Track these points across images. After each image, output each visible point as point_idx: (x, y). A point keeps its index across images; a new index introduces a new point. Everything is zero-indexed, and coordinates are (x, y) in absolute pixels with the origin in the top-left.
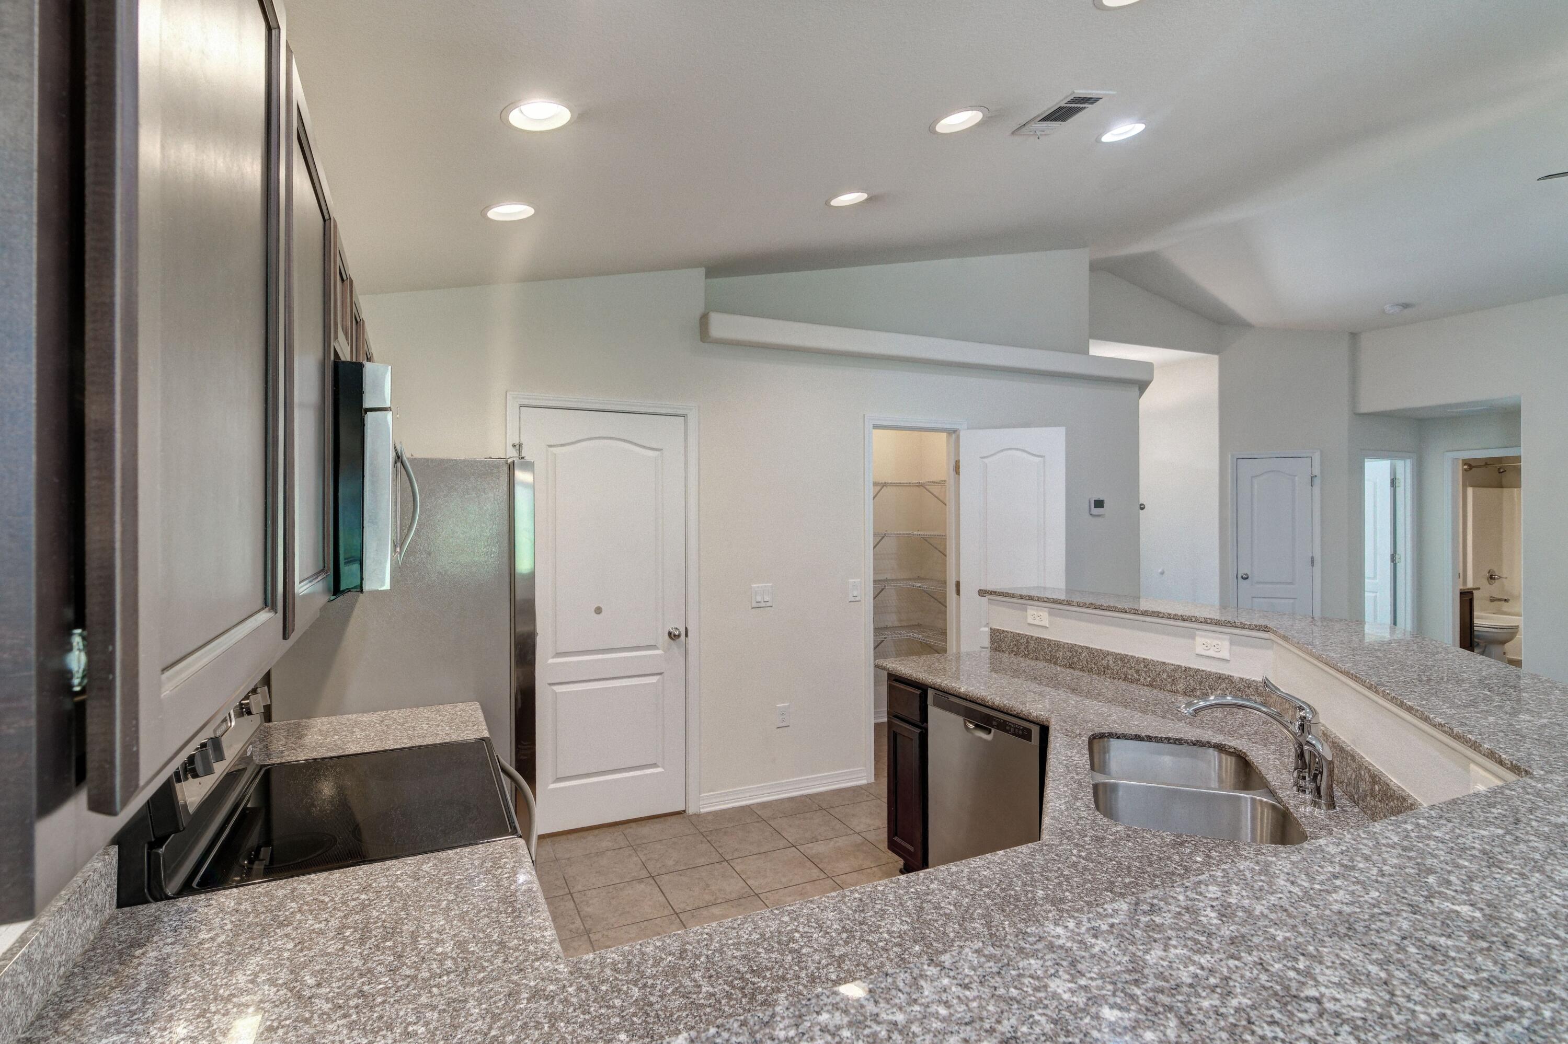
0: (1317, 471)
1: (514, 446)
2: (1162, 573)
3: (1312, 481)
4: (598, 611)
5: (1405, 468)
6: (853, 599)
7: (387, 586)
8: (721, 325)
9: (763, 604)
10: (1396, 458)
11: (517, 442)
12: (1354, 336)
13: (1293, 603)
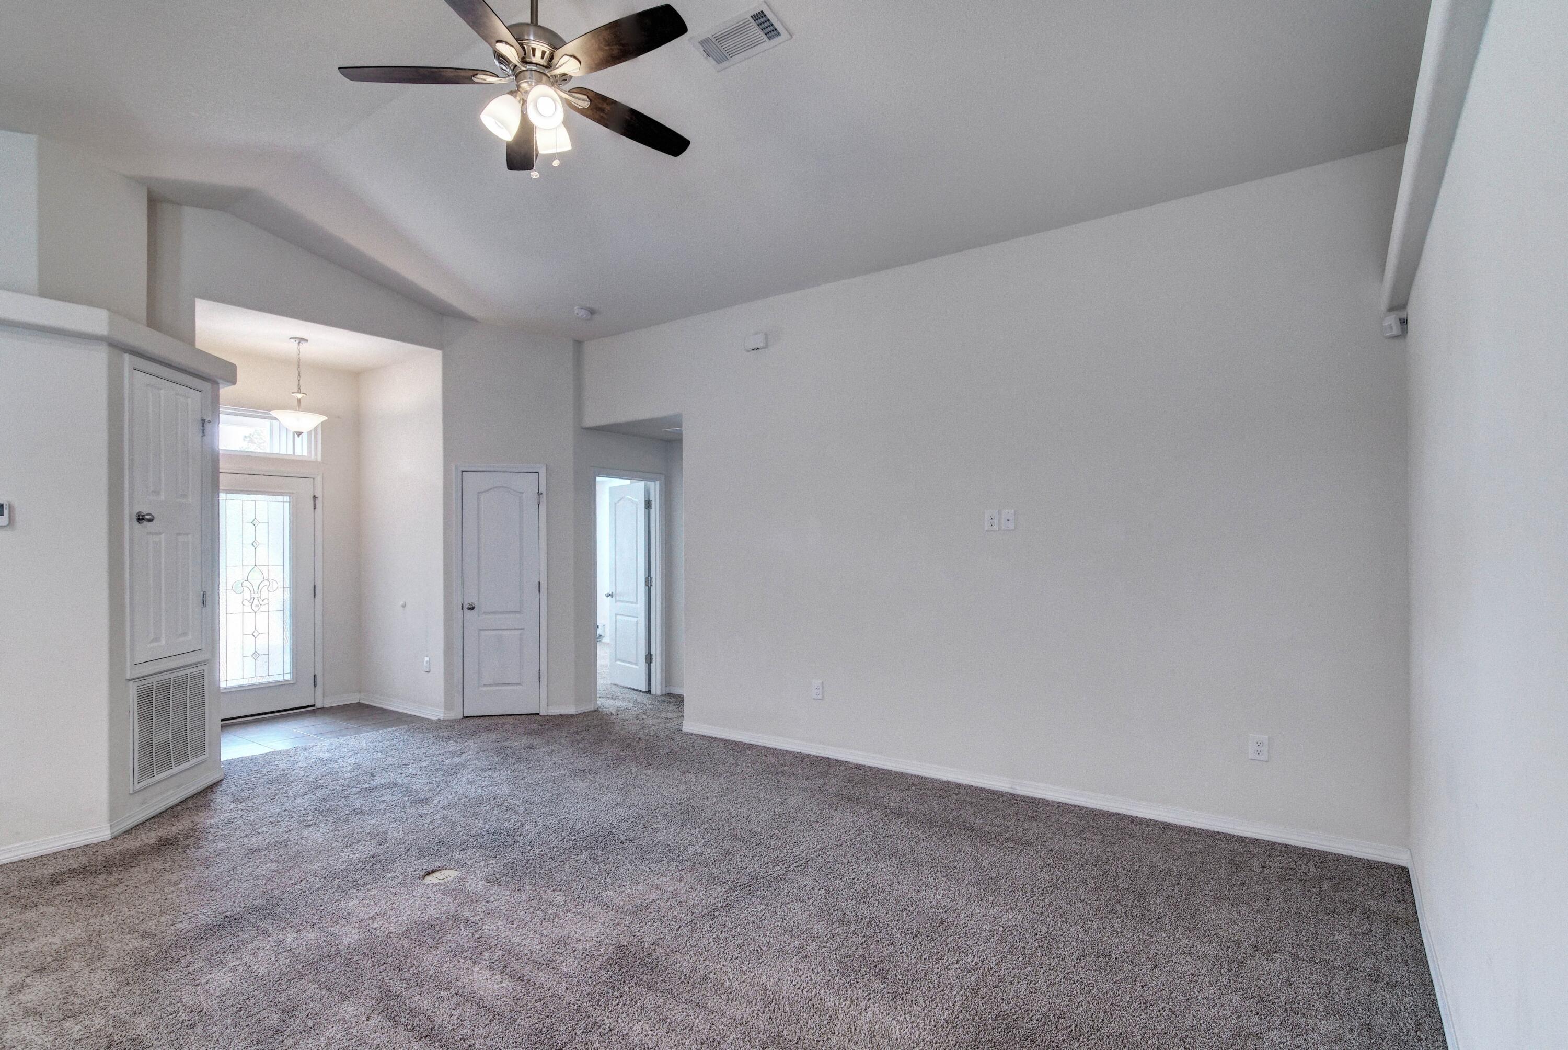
0: (543, 489)
3: (539, 497)
5: (655, 488)
10: (650, 478)
12: (577, 343)
13: (521, 635)
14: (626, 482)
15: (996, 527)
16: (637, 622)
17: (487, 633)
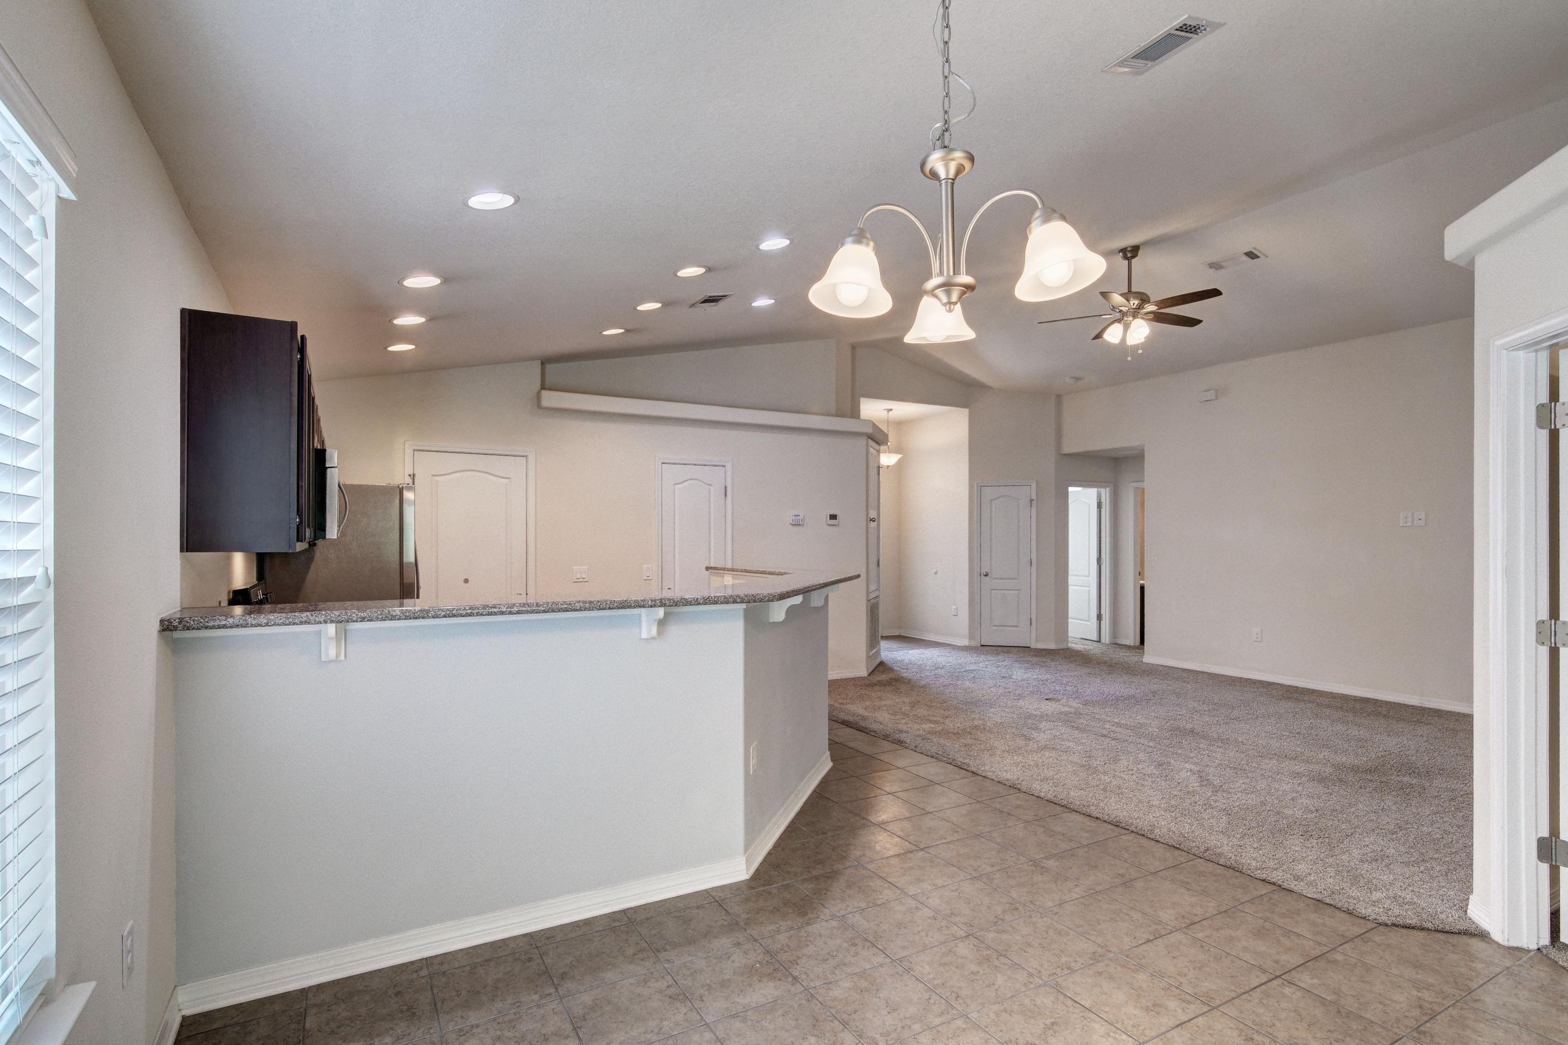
0: (1034, 497)
1: (410, 475)
2: (936, 573)
3: (1031, 504)
4: (466, 581)
5: (1106, 493)
6: (647, 578)
7: (336, 537)
8: (551, 399)
9: (582, 580)
10: (1101, 487)
11: (412, 473)
12: (1059, 396)
13: (1019, 593)
14: (1080, 489)
15: (1409, 524)
16: (1089, 591)
17: (996, 592)
